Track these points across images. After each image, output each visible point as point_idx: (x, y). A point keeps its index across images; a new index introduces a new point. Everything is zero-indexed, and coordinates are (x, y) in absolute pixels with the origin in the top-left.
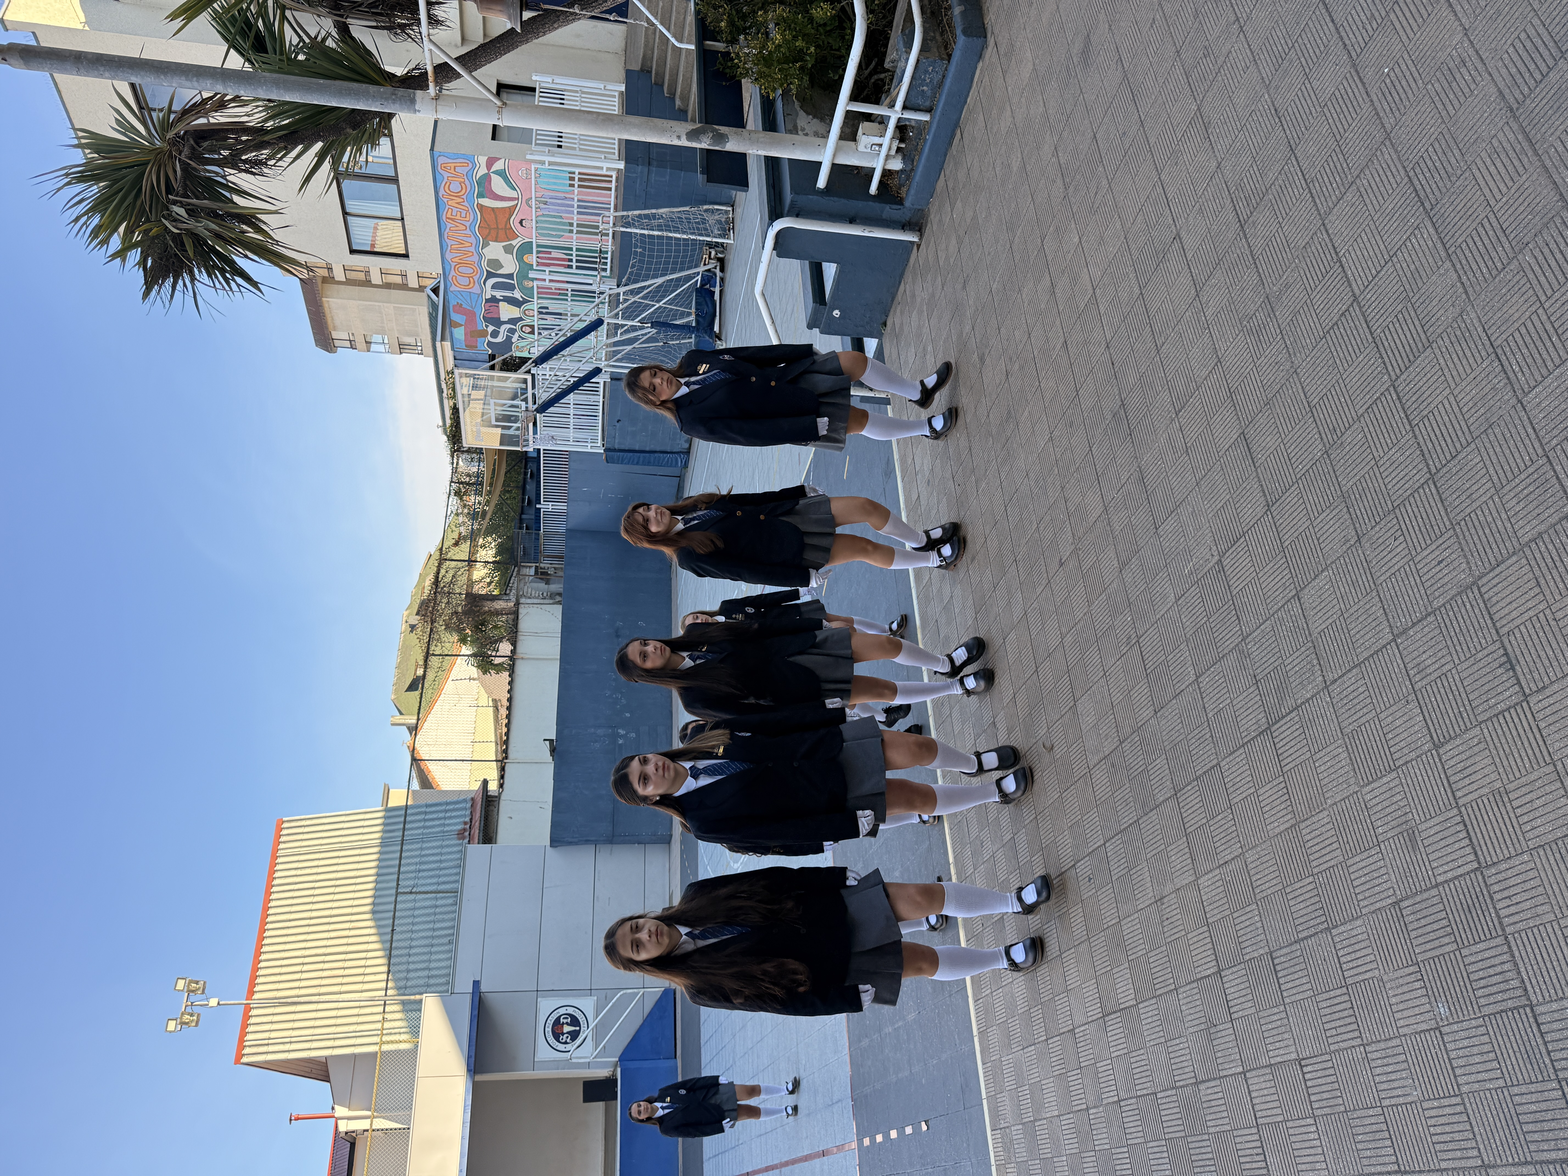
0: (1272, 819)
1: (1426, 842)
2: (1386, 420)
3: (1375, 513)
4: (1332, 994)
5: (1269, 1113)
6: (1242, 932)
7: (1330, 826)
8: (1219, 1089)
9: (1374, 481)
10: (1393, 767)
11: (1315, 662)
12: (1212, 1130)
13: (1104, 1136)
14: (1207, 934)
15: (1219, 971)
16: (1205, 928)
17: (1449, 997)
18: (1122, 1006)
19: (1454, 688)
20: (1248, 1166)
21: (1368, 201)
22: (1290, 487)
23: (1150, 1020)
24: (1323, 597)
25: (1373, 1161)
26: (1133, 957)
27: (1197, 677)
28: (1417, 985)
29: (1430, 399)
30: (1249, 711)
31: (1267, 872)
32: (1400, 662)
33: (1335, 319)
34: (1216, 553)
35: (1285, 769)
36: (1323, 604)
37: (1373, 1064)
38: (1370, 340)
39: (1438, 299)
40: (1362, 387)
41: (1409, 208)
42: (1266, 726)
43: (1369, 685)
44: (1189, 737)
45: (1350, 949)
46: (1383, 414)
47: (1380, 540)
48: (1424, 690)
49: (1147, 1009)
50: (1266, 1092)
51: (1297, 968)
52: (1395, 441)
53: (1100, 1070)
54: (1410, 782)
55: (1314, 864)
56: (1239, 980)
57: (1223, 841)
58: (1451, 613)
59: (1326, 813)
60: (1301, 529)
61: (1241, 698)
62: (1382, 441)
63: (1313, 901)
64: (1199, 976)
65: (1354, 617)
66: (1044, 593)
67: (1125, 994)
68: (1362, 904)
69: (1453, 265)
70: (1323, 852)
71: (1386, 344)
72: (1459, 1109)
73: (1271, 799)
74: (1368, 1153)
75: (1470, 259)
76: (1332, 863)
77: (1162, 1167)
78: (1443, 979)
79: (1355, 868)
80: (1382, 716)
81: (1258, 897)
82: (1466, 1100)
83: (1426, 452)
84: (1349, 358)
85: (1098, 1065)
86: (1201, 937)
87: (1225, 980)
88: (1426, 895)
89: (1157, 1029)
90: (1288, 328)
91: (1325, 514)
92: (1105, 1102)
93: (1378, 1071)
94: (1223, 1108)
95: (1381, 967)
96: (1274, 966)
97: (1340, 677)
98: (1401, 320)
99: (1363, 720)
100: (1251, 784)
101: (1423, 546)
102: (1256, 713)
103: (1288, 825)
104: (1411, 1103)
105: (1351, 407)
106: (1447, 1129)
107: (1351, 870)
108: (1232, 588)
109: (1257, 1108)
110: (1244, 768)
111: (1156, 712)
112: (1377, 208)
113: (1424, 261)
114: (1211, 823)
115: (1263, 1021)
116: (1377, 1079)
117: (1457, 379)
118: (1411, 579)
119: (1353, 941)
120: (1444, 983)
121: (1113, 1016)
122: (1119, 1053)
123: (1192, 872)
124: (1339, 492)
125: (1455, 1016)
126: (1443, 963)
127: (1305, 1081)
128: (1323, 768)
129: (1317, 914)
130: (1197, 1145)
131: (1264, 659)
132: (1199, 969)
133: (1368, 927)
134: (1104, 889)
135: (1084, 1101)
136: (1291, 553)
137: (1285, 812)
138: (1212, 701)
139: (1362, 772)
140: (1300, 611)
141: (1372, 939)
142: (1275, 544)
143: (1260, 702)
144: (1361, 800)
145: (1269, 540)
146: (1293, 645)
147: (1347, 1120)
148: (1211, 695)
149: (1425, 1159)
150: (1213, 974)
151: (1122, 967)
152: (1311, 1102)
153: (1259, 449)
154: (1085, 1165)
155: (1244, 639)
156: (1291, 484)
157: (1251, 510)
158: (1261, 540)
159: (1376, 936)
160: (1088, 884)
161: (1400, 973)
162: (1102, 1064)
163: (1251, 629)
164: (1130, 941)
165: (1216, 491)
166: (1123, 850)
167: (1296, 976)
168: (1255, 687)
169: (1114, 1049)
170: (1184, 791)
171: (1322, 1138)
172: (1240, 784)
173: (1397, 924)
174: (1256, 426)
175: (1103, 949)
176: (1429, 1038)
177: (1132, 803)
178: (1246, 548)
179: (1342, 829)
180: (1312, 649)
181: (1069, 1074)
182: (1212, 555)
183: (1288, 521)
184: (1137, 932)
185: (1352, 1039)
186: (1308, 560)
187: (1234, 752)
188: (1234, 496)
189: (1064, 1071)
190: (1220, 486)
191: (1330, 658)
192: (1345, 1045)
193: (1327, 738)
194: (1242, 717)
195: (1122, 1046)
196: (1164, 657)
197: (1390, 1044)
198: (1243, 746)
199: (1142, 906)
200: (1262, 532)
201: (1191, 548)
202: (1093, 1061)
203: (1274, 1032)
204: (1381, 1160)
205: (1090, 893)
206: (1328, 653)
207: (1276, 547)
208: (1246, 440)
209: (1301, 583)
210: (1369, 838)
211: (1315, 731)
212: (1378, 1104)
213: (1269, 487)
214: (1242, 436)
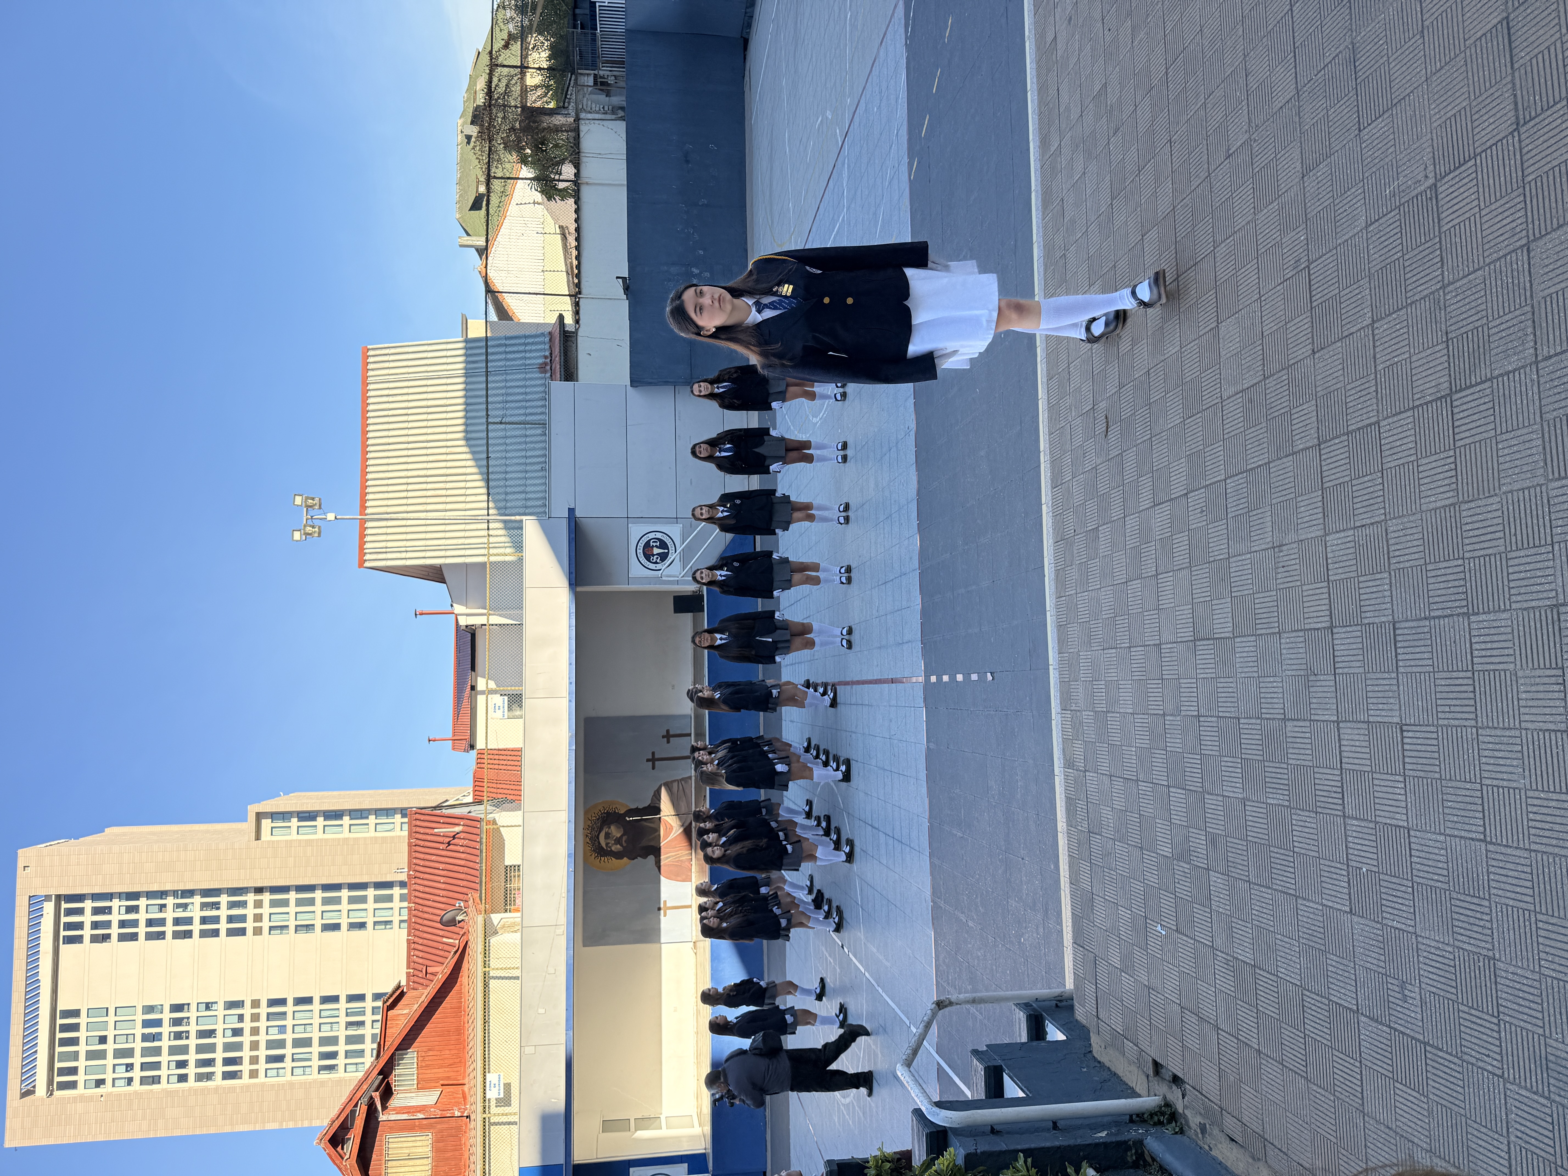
0: (1429, 493)
4: (1455, 675)
5: (1356, 761)
6: (1365, 597)
7: (1499, 513)
8: (1308, 730)
11: (1530, 330)
12: (1290, 762)
13: (1178, 741)
14: (1326, 590)
15: (1331, 628)
16: (1326, 584)
18: (1216, 636)
20: (1323, 799)
22: (1555, 103)
23: (1245, 654)
25: (1459, 826)
26: (1239, 594)
27: (1373, 322)
28: (1556, 688)
30: (1429, 372)
31: (1409, 544)
34: (1431, 175)
35: (1458, 444)
36: (1559, 263)
37: (1482, 746)
42: (1448, 391)
44: (1348, 387)
45: (1488, 639)
50: (1357, 743)
51: (1422, 643)
53: (1183, 685)
55: (1468, 548)
56: (1352, 640)
57: (1365, 504)
59: (1497, 499)
60: (1555, 163)
61: (1423, 354)
63: (1457, 583)
64: (1307, 627)
66: (1199, 191)
68: (1514, 598)
70: (1483, 538)
73: (1433, 472)
74: (1455, 819)
76: (1490, 551)
77: (1235, 780)
79: (1516, 561)
81: (1393, 567)
85: (1181, 681)
86: (1318, 591)
87: (1335, 636)
89: (1251, 664)
92: (1183, 713)
93: (1486, 753)
95: (1518, 663)
96: (1395, 635)
97: (1556, 355)
100: (1413, 451)
102: (1438, 375)
103: (1447, 502)
104: (1514, 789)
106: (1549, 819)
107: (1511, 563)
108: (1443, 223)
109: (1344, 754)
110: (1409, 433)
111: (1314, 352)
114: (1354, 482)
115: (1368, 682)
116: (1484, 760)
119: (1492, 631)
121: (1205, 642)
122: (1205, 676)
123: (1322, 526)
127: (1403, 744)
128: (1506, 451)
129: (1457, 597)
130: (1274, 770)
131: (1464, 316)
132: (1309, 620)
133: (1515, 622)
134: (1217, 524)
135: (1162, 707)
136: (1534, 191)
137: (1447, 488)
138: (1386, 352)
139: (1555, 464)
140: (1526, 266)
141: (1516, 634)
142: (1514, 175)
143: (1446, 365)
144: (1545, 494)
145: (1507, 169)
146: (1506, 305)
147: (1439, 787)
148: (1387, 345)
149: (1515, 838)
150: (1324, 628)
151: (1223, 601)
152: (1404, 763)
153: (1525, 44)
154: (1154, 760)
155: (1443, 287)
156: (1557, 98)
157: (1493, 126)
158: (1496, 168)
159: (1522, 634)
160: (1199, 515)
161: (1538, 673)
162: (1185, 681)
163: (1456, 277)
164: (1237, 579)
165: (1449, 93)
166: (1245, 490)
167: (1418, 650)
168: (1444, 345)
169: (1202, 671)
170: (1329, 444)
171: (1408, 795)
172: (1399, 449)
173: (1550, 627)
174: (1529, 11)
175: (1205, 580)
176: (1553, 738)
177: (1265, 445)
178: (1474, 175)
179: (1512, 520)
180: (1530, 313)
181: (1149, 682)
182: (1426, 177)
183: (1540, 148)
184: (1246, 572)
185: (1466, 719)
186: (1554, 205)
187: (1400, 413)
188: (1474, 103)
189: (1144, 678)
190: (1457, 88)
191: (1550, 329)
192: (1456, 723)
193: (1520, 419)
194: (1419, 377)
195: (1210, 671)
196: (1337, 291)
197: (1507, 733)
198: (1413, 408)
199: (1256, 548)
200: (1500, 157)
201: (1400, 163)
202: (1177, 676)
203: (1380, 695)
204: (1467, 827)
205: (1199, 525)
206: (1550, 322)
207: (1514, 180)
208: (1509, 29)
209: (1537, 232)
210: (1542, 535)
211: (1508, 409)
212: (1478, 781)
213: (1526, 98)
214: (1505, 23)
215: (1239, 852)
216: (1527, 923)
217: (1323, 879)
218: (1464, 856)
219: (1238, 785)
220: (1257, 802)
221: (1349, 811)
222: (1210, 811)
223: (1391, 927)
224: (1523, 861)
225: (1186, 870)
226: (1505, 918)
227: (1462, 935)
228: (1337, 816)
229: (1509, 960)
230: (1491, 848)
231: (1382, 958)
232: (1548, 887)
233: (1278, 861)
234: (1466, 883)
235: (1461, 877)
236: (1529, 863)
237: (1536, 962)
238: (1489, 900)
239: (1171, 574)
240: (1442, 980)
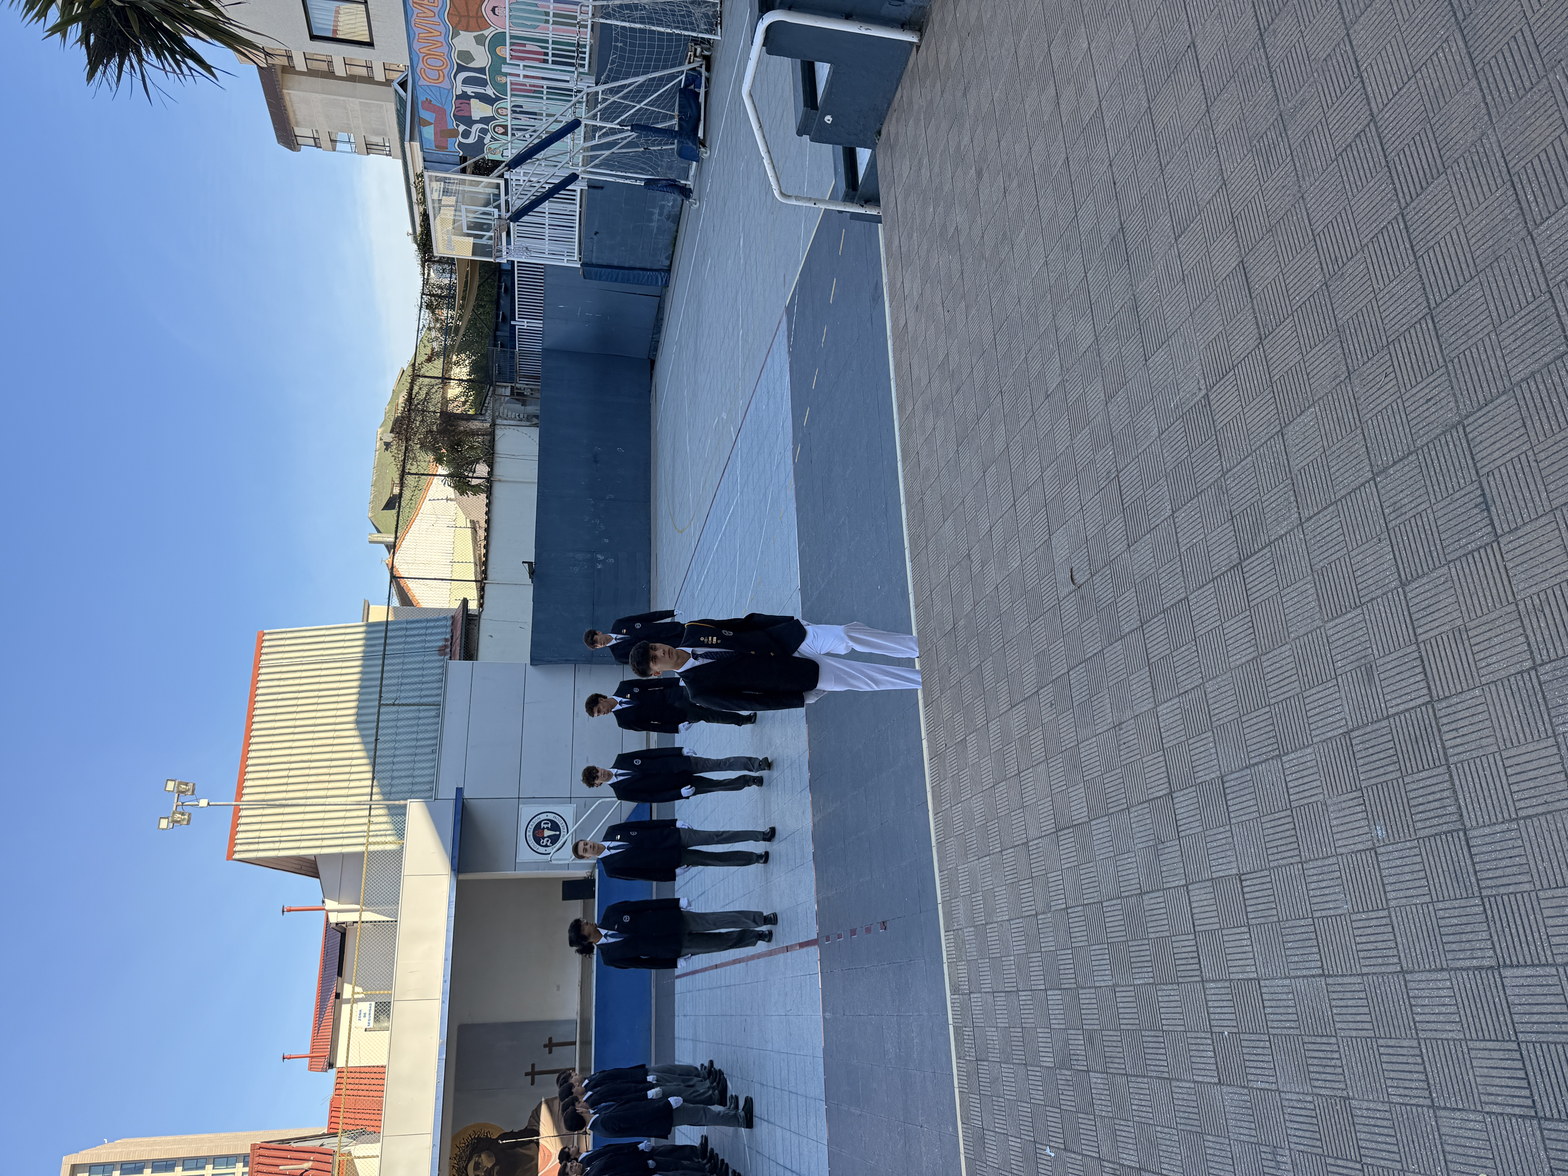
0: (1235, 651)
1: (1382, 676)
2: (1390, 250)
3: (1368, 348)
4: (1277, 815)
5: (1206, 921)
6: (1196, 757)
7: (1292, 658)
8: (1162, 899)
9: (1371, 315)
10: (1358, 604)
11: (1292, 499)
12: (1152, 936)
14: (1162, 759)
15: (1171, 793)
16: (1161, 753)
17: (1387, 821)
18: (1075, 823)
19: (1427, 527)
20: (1182, 968)
21: (1397, 10)
22: (1285, 319)
23: (1101, 836)
24: (1306, 434)
25: (1300, 965)
27: (1174, 512)
28: (1359, 809)
29: (1438, 229)
30: (1221, 547)
31: (1225, 701)
32: (1377, 501)
33: (1349, 140)
34: (1203, 387)
35: (1252, 604)
36: (1306, 441)
37: (1309, 880)
38: (1384, 163)
39: (1459, 120)
40: (1369, 215)
41: (1440, 18)
42: (1238, 561)
43: (1344, 523)
44: (1160, 571)
45: (1298, 775)
46: (1388, 244)
47: (1371, 377)
48: (1397, 529)
49: (1099, 826)
50: (1205, 903)
51: (1247, 791)
52: (1397, 273)
53: (1050, 880)
54: (1373, 618)
55: (1272, 695)
56: (1189, 802)
57: (1185, 671)
58: (1433, 453)
59: (1288, 646)
60: (1292, 364)
61: (1215, 533)
62: (1384, 272)
63: (1267, 729)
64: (1151, 797)
65: (1336, 455)
67: (1079, 813)
68: (1314, 733)
69: (1479, 83)
70: (1282, 683)
71: (1399, 168)
72: (1384, 921)
73: (1236, 632)
74: (1296, 959)
75: (1498, 78)
76: (1289, 694)
78: (1383, 804)
79: (1311, 699)
80: (1353, 554)
81: (1214, 725)
82: (1393, 914)
83: (1427, 286)
84: (1359, 183)
85: (1049, 875)
86: (1156, 761)
87: (1175, 801)
88: (1376, 726)
89: (1107, 844)
90: (1299, 149)
91: (1317, 349)
92: (1053, 909)
93: (1313, 886)
94: (1165, 916)
95: (1326, 792)
96: (1224, 789)
97: (1315, 515)
98: (1418, 143)
99: (1334, 557)
100: (1217, 617)
101: (1414, 383)
102: (1228, 549)
103: (1251, 657)
104: (1340, 916)
105: (1355, 235)
106: (1372, 938)
107: (1307, 701)
108: (1217, 423)
109: (1196, 916)
110: (1212, 602)
112: (1406, 17)
113: (1449, 78)
114: (1174, 654)
115: (1208, 839)
116: (1311, 893)
117: (1469, 208)
118: (1398, 417)
119: (1302, 767)
120: (1384, 808)
121: (1065, 832)
122: (1069, 865)
123: (1152, 699)
124: (1334, 326)
125: (1391, 838)
126: (1385, 789)
127: (1243, 893)
128: (1289, 603)
129: (1269, 741)
130: (1137, 948)
131: (1242, 495)
132: (1152, 790)
133: (1318, 755)
134: (1065, 714)
135: (1034, 907)
136: (1279, 388)
137: (1249, 644)
138: (1186, 536)
139: (1328, 607)
140: (1282, 447)
141: (1320, 766)
142: (1263, 378)
143: (1234, 538)
144: (1324, 634)
145: (1258, 374)
146: (1272, 481)
147: (1279, 929)
148: (1186, 530)
149: (1348, 965)
150: (1165, 795)
151: (1078, 787)
152: (1247, 913)
153: (1257, 279)
154: (1031, 965)
155: (1223, 475)
156: (1286, 316)
157: (1243, 343)
158: (1250, 374)
159: (1324, 764)
160: (1050, 709)
161: (1344, 797)
162: (1052, 875)
163: (1232, 465)
164: (1086, 763)
165: (1209, 322)
166: (1085, 678)
167: (1244, 799)
168: (1230, 522)
169: (1065, 861)
170: (1150, 623)
171: (1254, 944)
172: (1206, 617)
173: (1346, 752)
174: (1256, 255)
175: (1060, 770)
176: (1364, 857)
177: (1098, 634)
178: (1235, 382)
179: (1302, 662)
180: (1291, 485)
181: (1021, 883)
182: (1200, 389)
183: (1279, 355)
184: (1094, 755)
185: (1292, 857)
186: (1295, 396)
187: (1203, 586)
188: (1228, 328)
189: (1016, 880)
190: (1214, 317)
191: (1308, 495)
192: (1284, 862)
193: (1296, 574)
194: (1214, 552)
195: (1072, 859)
196: (1142, 492)
197: (1327, 862)
198: (1213, 580)
199: (1100, 731)
200: (1252, 365)
201: (1179, 381)
202: (1044, 872)
203: (1219, 850)
204: (1307, 965)
205: (1051, 718)
206: (1307, 490)
207: (1264, 382)
208: (1244, 269)
209: (1286, 419)
210: (1327, 671)
211: (1286, 567)
212: (1310, 916)
213: (1264, 319)
214: (1241, 265)
215: (1114, 1044)
216: (1371, 1052)
217: (1191, 1053)
218: (1308, 995)
219: (1107, 972)
220: (1126, 986)
221: (1207, 975)
222: (1084, 1006)
223: (1256, 1089)
224: (1357, 987)
225: (1068, 1078)
226: (1352, 1052)
227: (1318, 1080)
228: (1196, 982)
229: (1361, 1097)
230: (1330, 981)
231: (1253, 1126)
232: (1382, 1009)
233: (1151, 1045)
234: (1314, 1023)
235: (1309, 1018)
236: (1363, 989)
237: (1384, 1091)
238: (1336, 1036)
239: (1031, 770)
240: (1308, 1134)
